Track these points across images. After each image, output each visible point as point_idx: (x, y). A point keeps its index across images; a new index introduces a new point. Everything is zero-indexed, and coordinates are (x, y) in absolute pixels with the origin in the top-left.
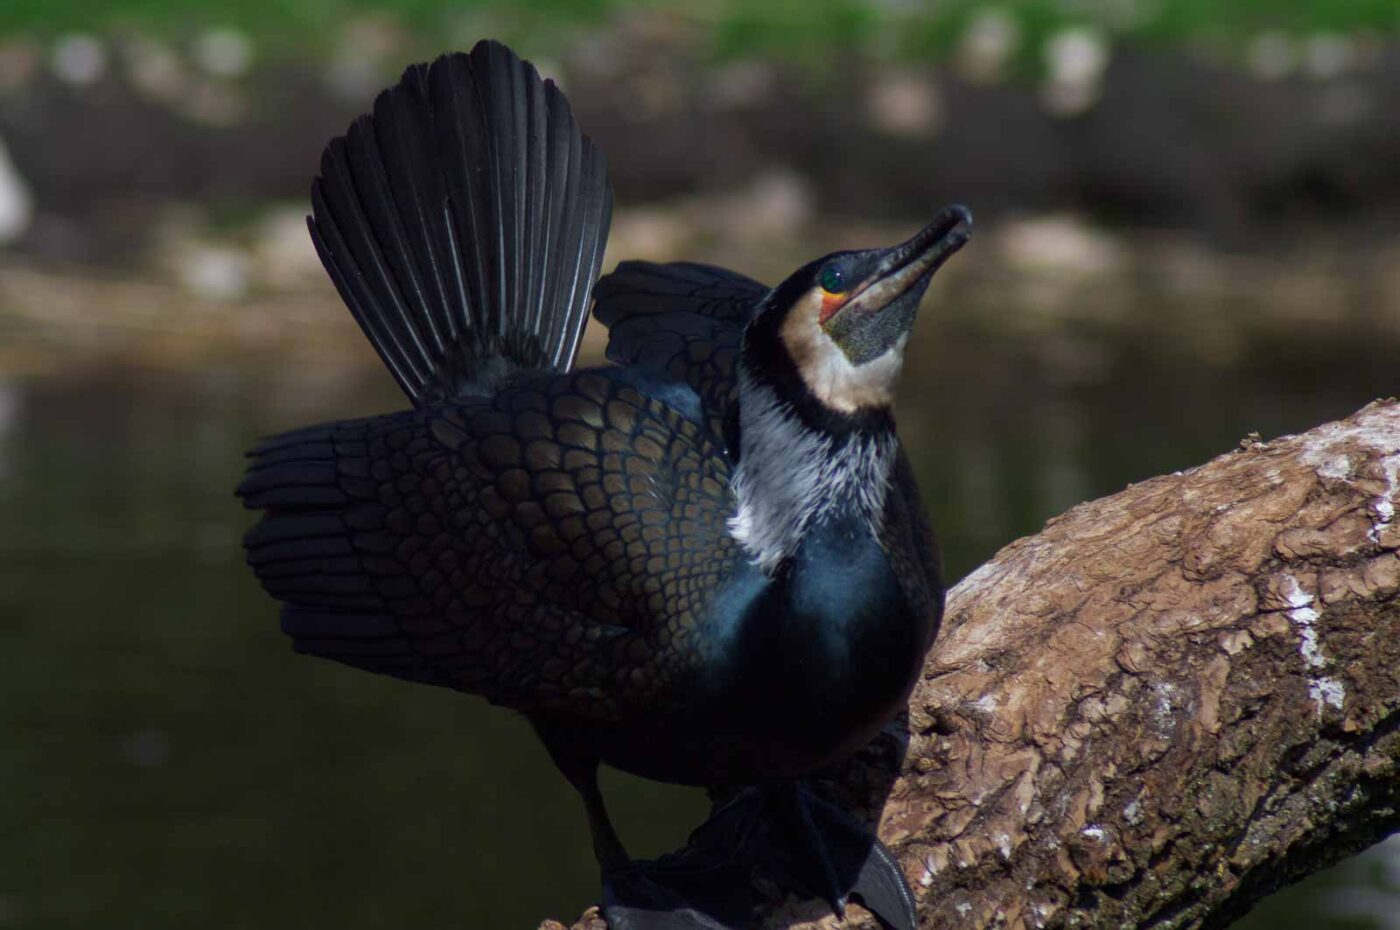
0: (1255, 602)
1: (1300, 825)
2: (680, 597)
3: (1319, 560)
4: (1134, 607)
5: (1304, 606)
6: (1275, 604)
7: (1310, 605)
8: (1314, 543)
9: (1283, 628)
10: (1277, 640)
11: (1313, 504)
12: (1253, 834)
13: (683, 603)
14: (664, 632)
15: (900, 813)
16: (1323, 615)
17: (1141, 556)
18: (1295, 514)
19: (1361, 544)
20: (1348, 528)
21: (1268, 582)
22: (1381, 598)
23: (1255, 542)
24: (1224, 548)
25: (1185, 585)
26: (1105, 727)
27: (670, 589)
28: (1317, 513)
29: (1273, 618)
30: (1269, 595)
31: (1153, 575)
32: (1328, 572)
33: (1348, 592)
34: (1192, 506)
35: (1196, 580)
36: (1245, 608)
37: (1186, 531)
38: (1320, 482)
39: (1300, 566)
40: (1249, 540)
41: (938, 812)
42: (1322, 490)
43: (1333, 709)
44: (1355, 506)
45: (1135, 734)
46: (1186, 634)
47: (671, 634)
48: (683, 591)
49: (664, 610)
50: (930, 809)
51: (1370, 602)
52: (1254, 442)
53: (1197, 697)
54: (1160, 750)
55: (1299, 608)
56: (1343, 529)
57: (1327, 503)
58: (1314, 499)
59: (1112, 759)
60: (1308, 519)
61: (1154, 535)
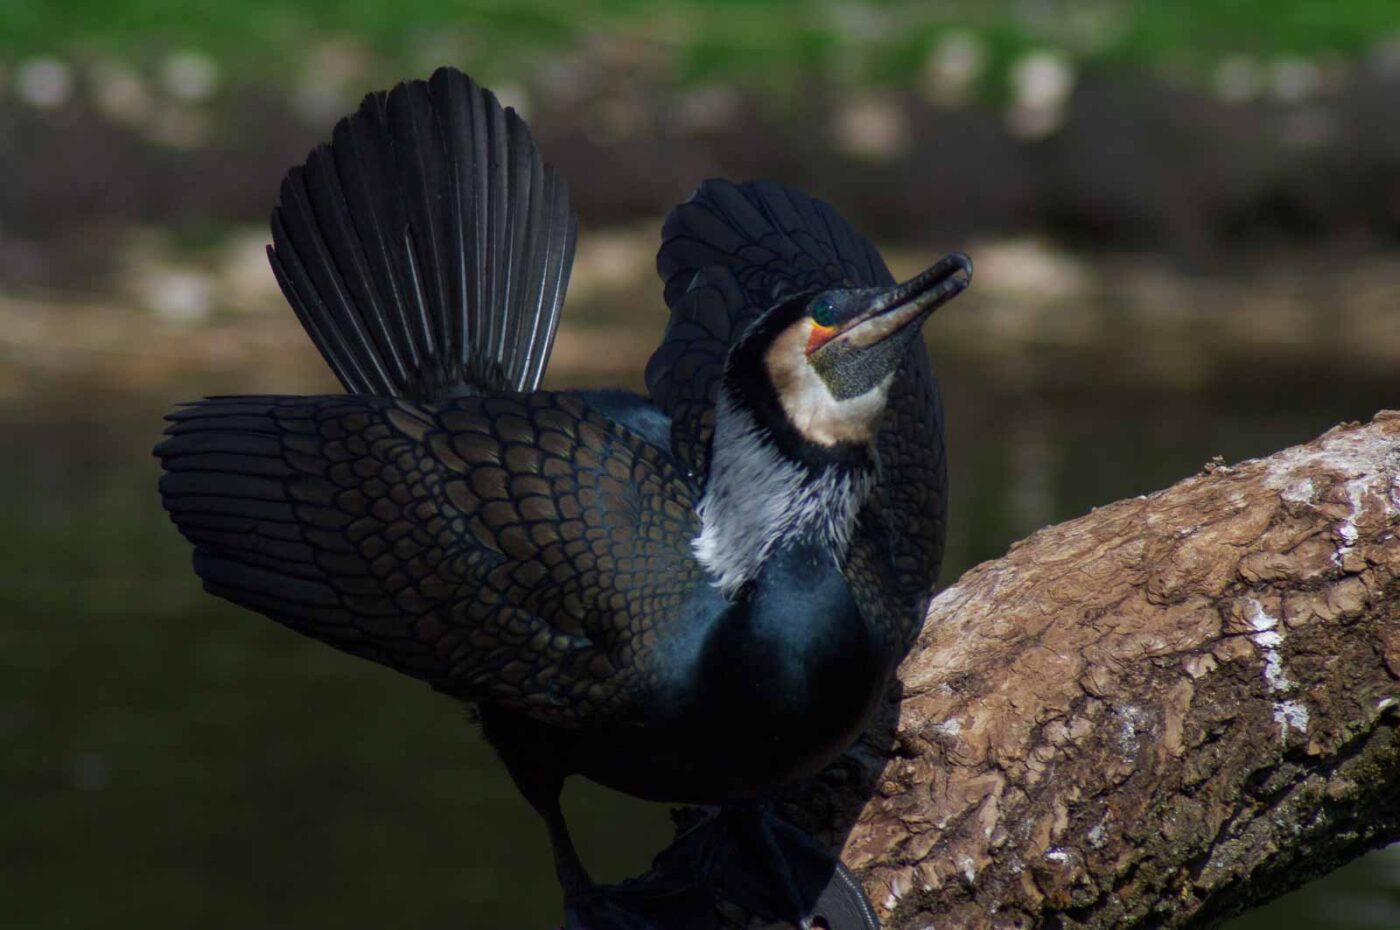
0: (1219, 626)
1: (1264, 848)
2: (645, 615)
3: (1283, 584)
4: (1099, 631)
5: (1268, 630)
6: (1239, 628)
7: (1274, 629)
8: (1278, 567)
9: (1247, 652)
10: (1241, 664)
11: (1277, 527)
12: (1217, 857)
13: (647, 622)
14: (627, 650)
15: (864, 837)
16: (1287, 639)
17: (1105, 580)
18: (1258, 538)
19: (1325, 567)
20: (1311, 552)
21: (1232, 605)
22: (1345, 622)
23: (1219, 566)
24: (1188, 572)
25: (1149, 609)
26: (1069, 751)
27: (635, 607)
28: (1282, 536)
29: (1237, 642)
30: (1233, 619)
31: (1117, 598)
32: (1292, 596)
33: (1312, 616)
34: (1156, 530)
35: (1159, 603)
36: (1209, 631)
37: (1150, 555)
38: (1284, 505)
39: (1264, 590)
40: (1213, 563)
41: (903, 835)
42: (1286, 513)
43: (1296, 732)
44: (1319, 529)
45: (1099, 758)
46: (1150, 657)
47: (634, 653)
48: (647, 609)
49: (629, 627)
50: (894, 832)
51: (1335, 626)
52: (1218, 466)
53: (1161, 721)
54: (1123, 773)
55: (1263, 631)
56: (1307, 553)
57: (1291, 527)
58: (1277, 523)
59: (1076, 782)
60: (1272, 543)
61: (1119, 558)
